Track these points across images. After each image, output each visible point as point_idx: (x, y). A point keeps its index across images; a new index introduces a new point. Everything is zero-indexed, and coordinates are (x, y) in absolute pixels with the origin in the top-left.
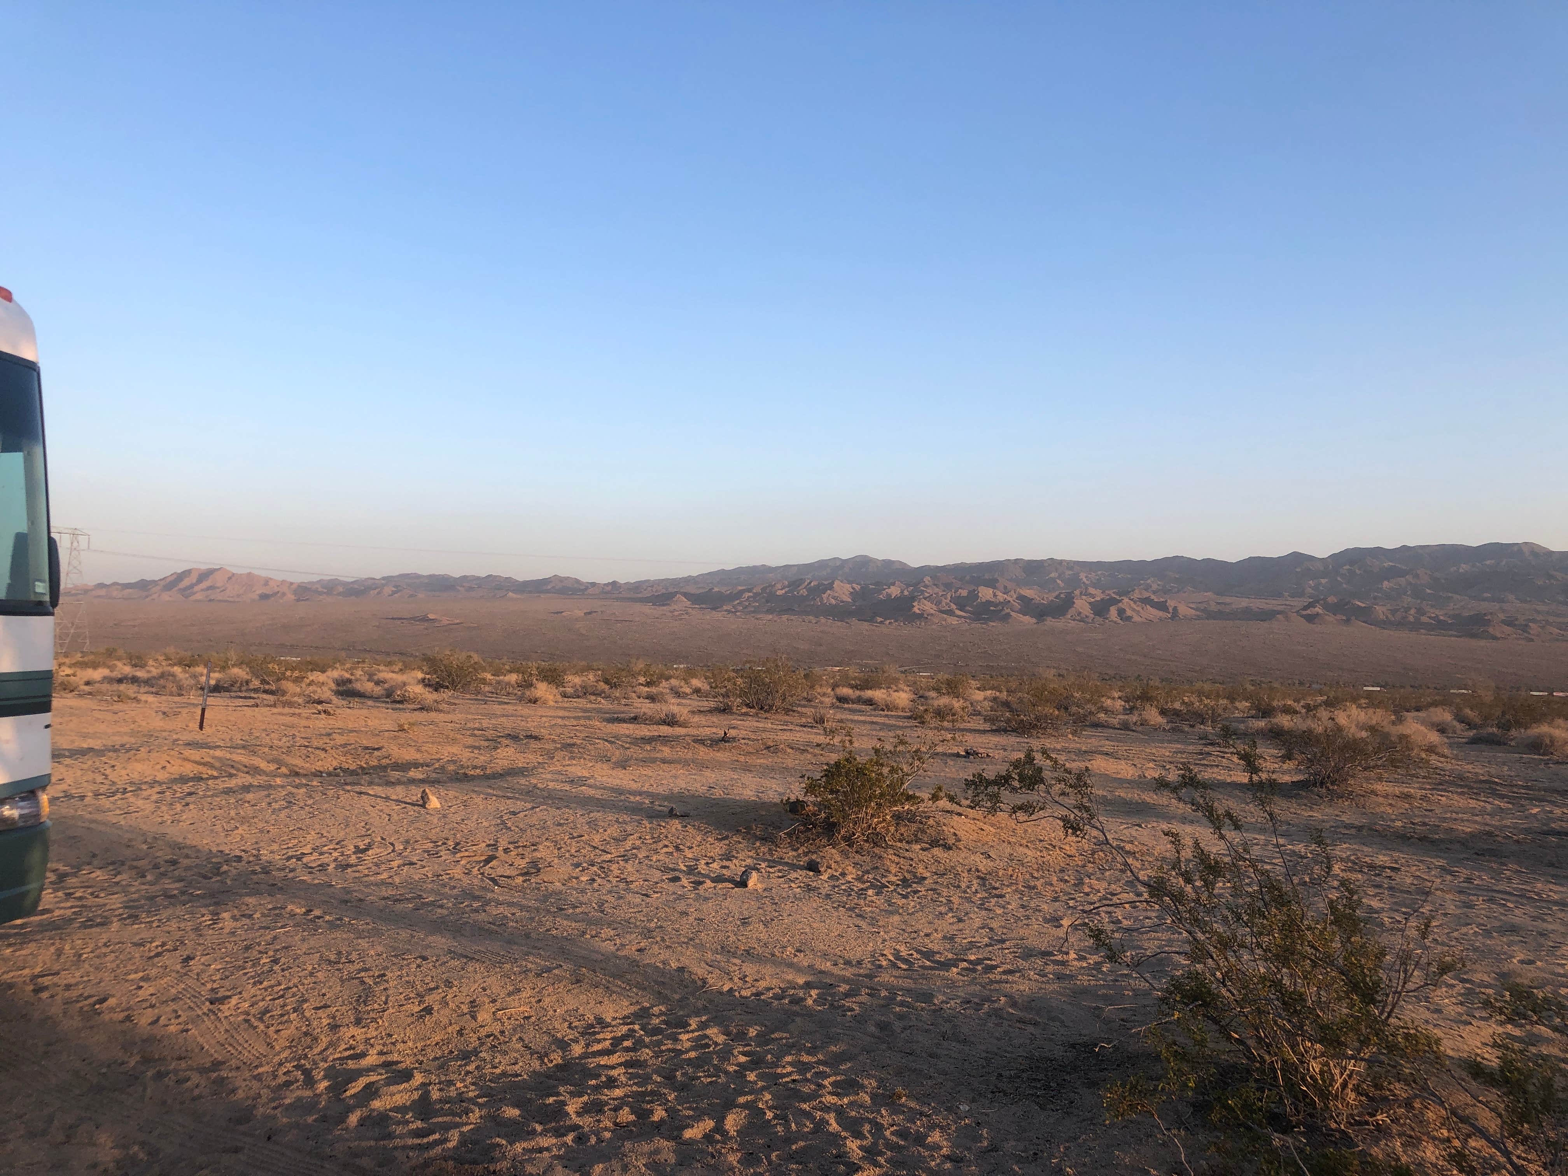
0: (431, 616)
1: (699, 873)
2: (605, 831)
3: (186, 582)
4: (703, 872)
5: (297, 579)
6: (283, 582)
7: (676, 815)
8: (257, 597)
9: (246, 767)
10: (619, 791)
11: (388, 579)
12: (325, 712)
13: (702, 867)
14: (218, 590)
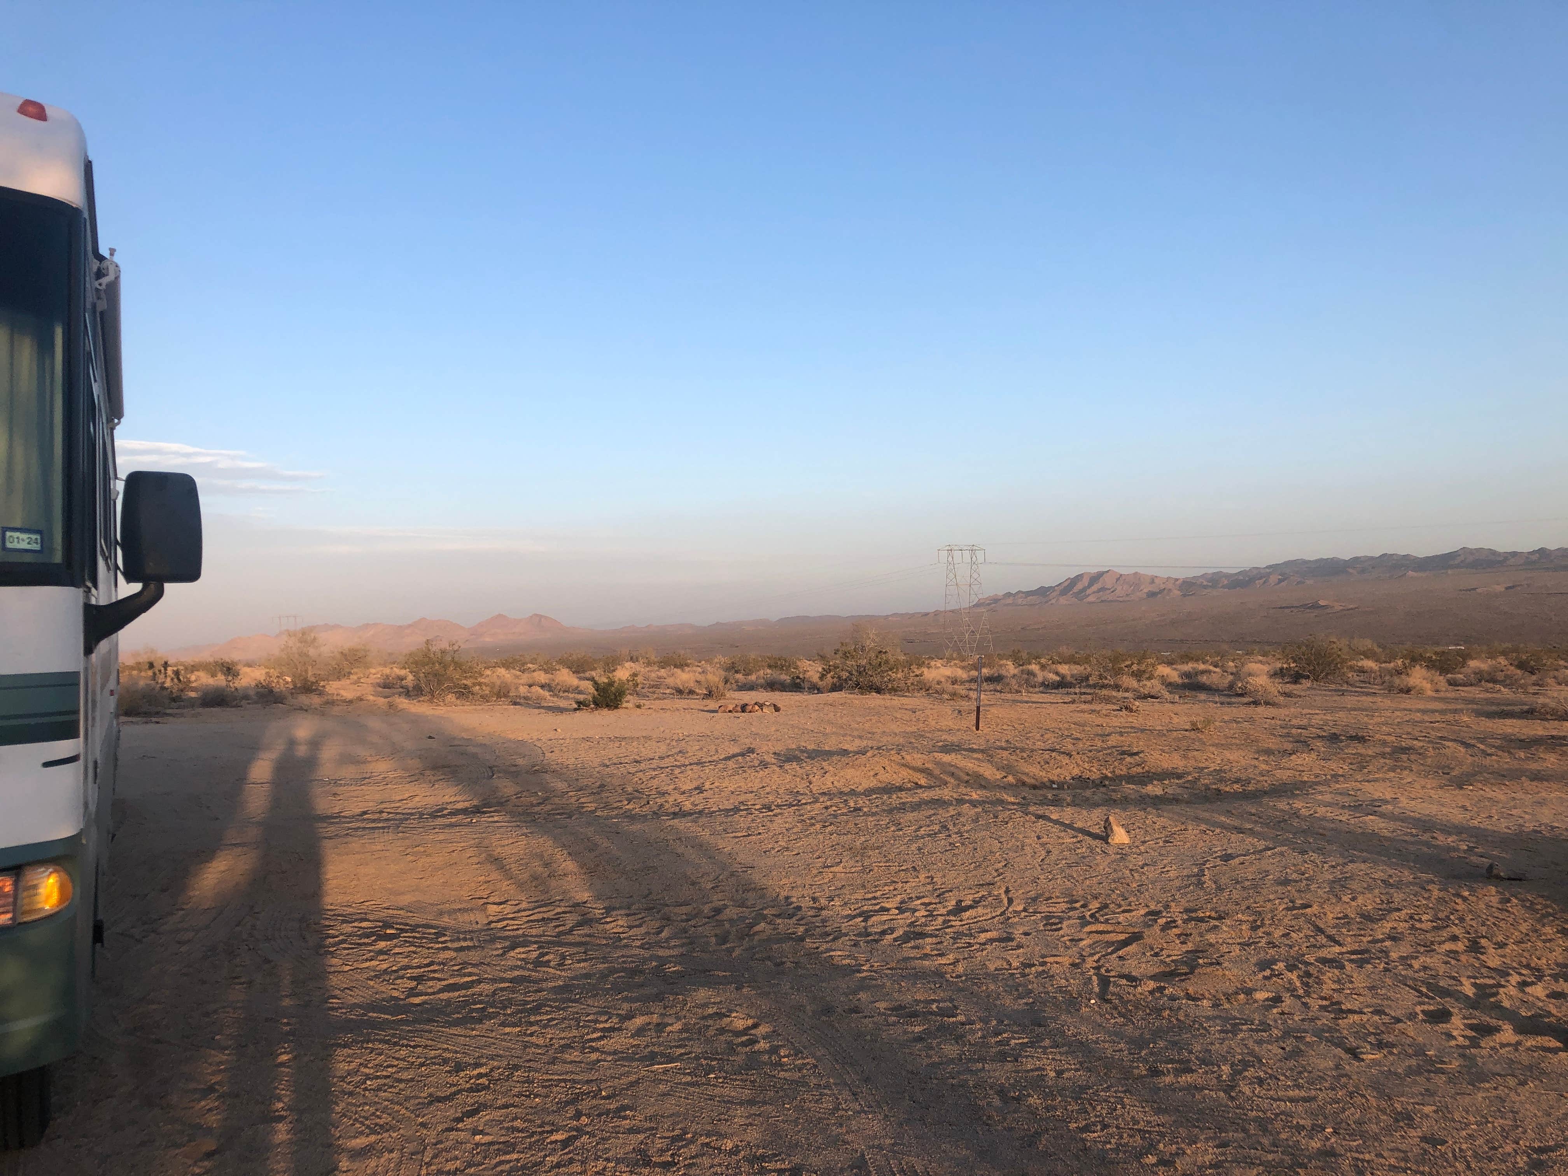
0: (1322, 603)
1: (1498, 1006)
2: (1354, 899)
3: (1079, 586)
4: (1506, 1004)
5: (1182, 574)
6: (1169, 578)
7: (1498, 877)
8: (1145, 596)
9: (968, 774)
10: (1427, 825)
11: (1274, 567)
12: (1126, 708)
13: (1509, 994)
14: (1109, 592)
